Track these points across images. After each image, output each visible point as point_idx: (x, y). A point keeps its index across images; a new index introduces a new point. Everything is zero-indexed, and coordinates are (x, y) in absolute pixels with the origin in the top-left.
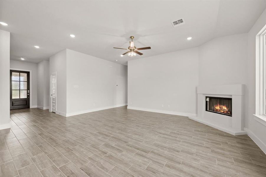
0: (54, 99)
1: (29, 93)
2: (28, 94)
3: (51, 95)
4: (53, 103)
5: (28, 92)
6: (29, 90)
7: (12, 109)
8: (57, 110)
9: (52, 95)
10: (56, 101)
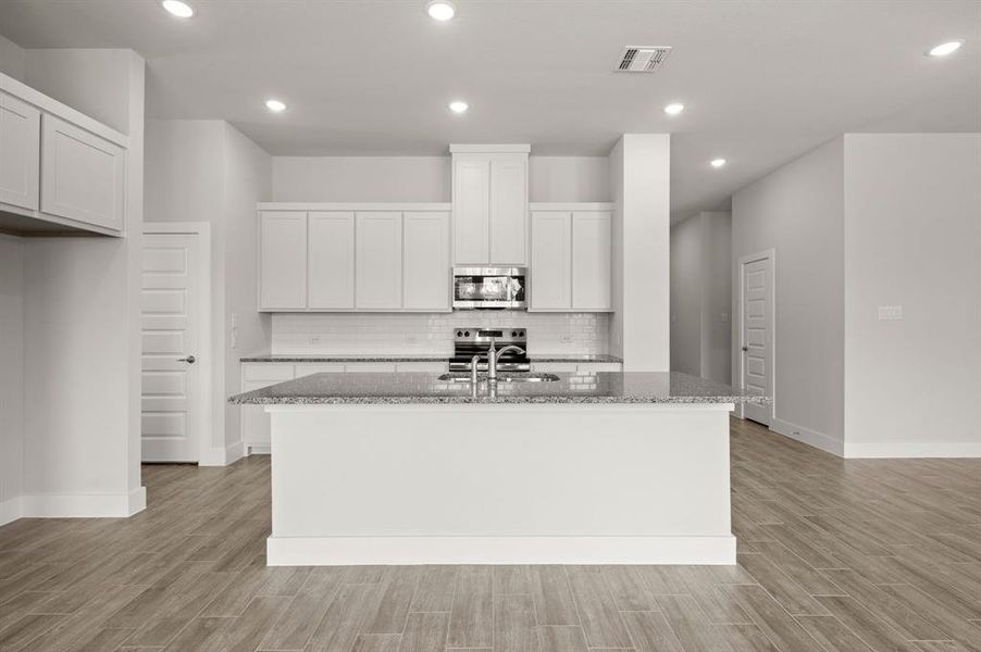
3: (741, 347)
8: (777, 416)
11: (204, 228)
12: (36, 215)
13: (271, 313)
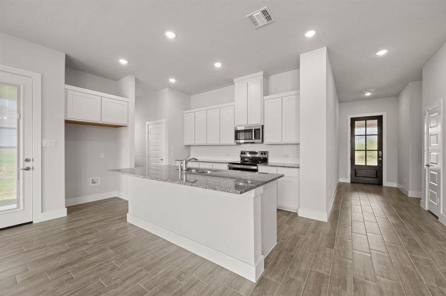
0: (433, 177)
1: (382, 157)
2: (380, 159)
3: (425, 164)
4: (431, 186)
5: (380, 155)
6: (382, 151)
7: (353, 181)
8: (443, 212)
9: (428, 166)
10: (439, 183)
11: (164, 121)
12: (101, 123)
13: (190, 146)
